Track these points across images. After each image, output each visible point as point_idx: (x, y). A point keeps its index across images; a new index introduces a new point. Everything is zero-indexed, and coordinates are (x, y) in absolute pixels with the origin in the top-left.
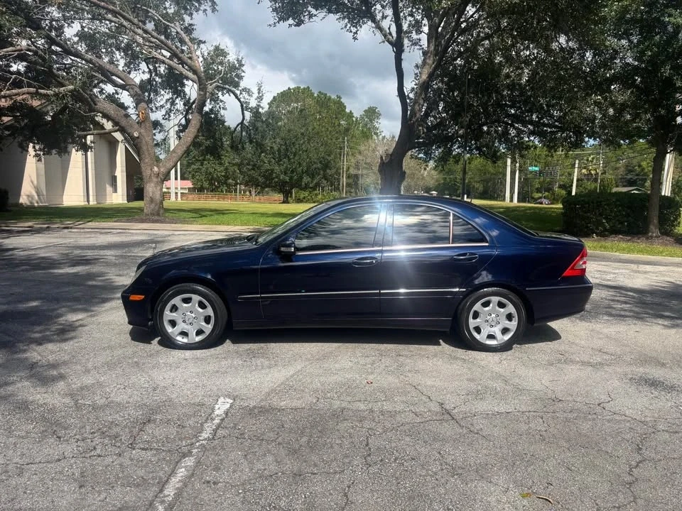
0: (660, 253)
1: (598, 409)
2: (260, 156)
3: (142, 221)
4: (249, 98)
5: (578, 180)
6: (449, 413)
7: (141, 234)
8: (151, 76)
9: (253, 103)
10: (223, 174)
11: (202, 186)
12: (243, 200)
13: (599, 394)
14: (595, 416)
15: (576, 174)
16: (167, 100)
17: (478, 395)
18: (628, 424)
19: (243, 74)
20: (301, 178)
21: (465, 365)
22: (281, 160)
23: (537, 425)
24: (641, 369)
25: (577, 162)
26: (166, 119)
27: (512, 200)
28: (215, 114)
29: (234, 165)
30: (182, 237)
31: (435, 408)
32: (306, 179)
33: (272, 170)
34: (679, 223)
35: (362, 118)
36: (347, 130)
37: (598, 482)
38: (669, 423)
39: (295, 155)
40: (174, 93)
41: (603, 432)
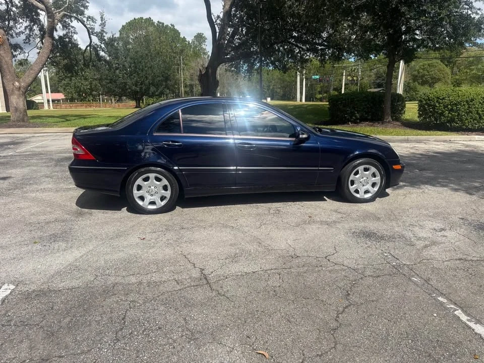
0: (391, 134)
1: (324, 262)
2: (115, 72)
3: (10, 127)
4: (93, 24)
5: (345, 85)
6: (206, 279)
7: (4, 137)
8: (8, 7)
9: (98, 29)
10: (89, 87)
11: (72, 97)
12: (105, 107)
13: (327, 249)
14: (320, 268)
15: (344, 80)
16: (26, 27)
17: (234, 258)
18: (343, 273)
19: (87, 4)
20: (149, 88)
21: (232, 233)
22: (132, 75)
23: (274, 282)
24: (363, 224)
25: (344, 71)
26: (27, 43)
27: (301, 100)
28: (69, 38)
29: (96, 79)
30: (40, 138)
31: (196, 274)
32: (152, 89)
33: (126, 83)
34: (404, 112)
35: (193, 42)
36: (182, 51)
37: (309, 331)
38: (374, 268)
39: (142, 71)
40: (31, 21)
41: (323, 282)
